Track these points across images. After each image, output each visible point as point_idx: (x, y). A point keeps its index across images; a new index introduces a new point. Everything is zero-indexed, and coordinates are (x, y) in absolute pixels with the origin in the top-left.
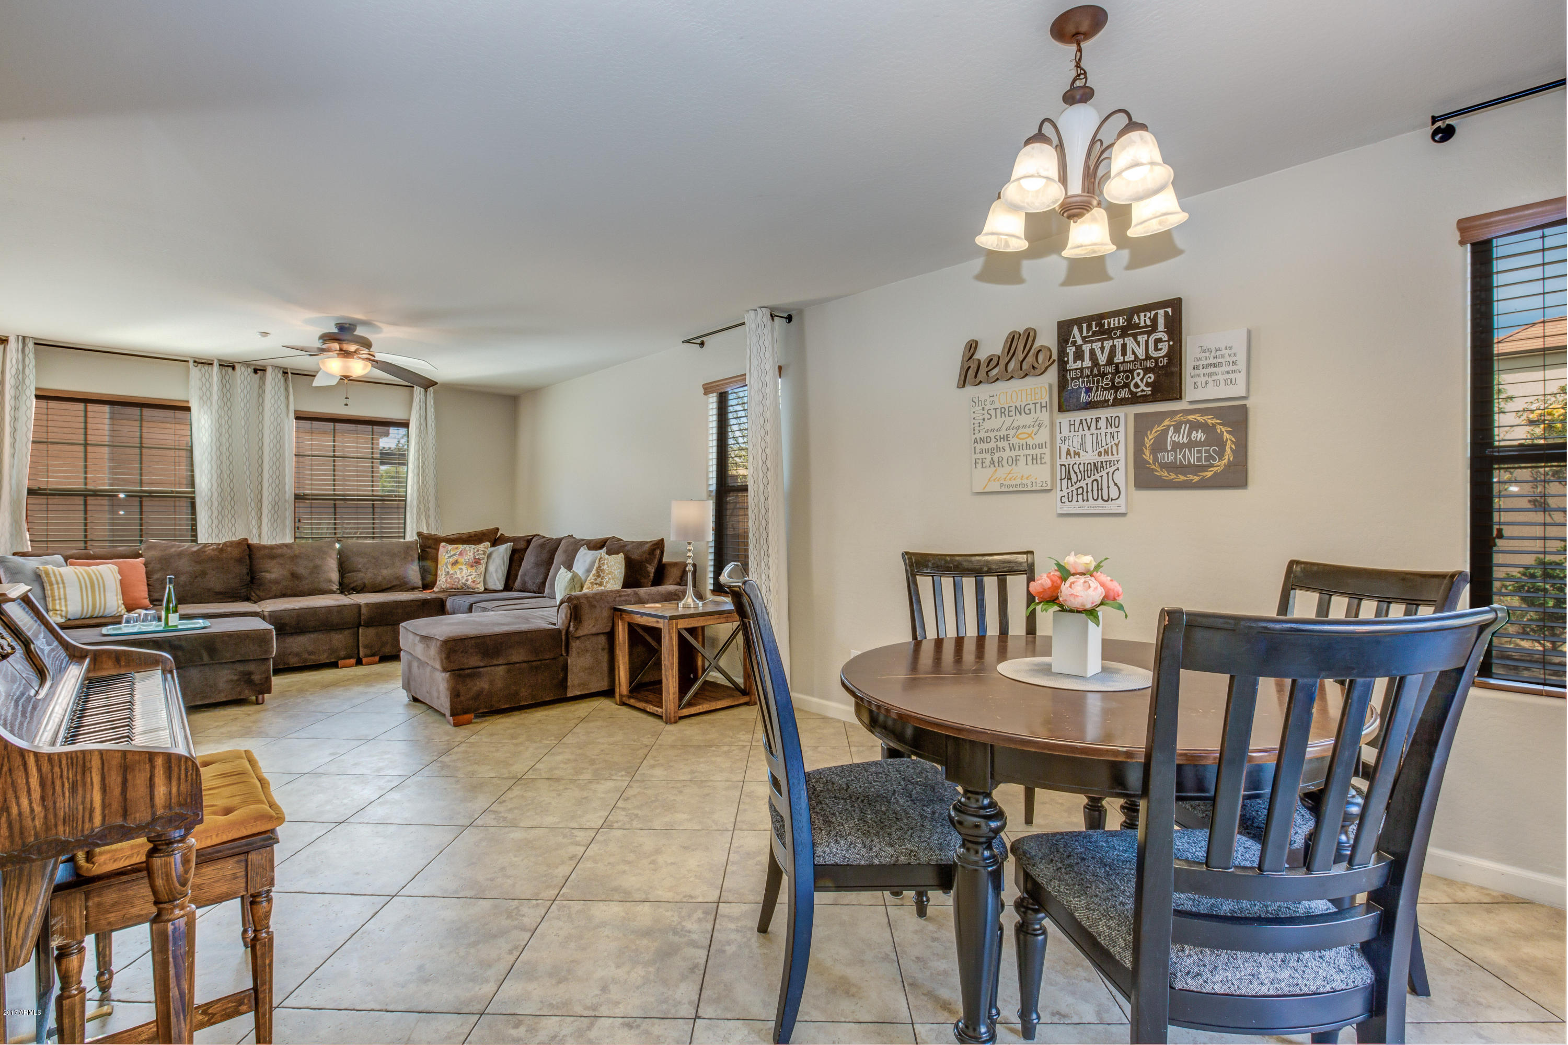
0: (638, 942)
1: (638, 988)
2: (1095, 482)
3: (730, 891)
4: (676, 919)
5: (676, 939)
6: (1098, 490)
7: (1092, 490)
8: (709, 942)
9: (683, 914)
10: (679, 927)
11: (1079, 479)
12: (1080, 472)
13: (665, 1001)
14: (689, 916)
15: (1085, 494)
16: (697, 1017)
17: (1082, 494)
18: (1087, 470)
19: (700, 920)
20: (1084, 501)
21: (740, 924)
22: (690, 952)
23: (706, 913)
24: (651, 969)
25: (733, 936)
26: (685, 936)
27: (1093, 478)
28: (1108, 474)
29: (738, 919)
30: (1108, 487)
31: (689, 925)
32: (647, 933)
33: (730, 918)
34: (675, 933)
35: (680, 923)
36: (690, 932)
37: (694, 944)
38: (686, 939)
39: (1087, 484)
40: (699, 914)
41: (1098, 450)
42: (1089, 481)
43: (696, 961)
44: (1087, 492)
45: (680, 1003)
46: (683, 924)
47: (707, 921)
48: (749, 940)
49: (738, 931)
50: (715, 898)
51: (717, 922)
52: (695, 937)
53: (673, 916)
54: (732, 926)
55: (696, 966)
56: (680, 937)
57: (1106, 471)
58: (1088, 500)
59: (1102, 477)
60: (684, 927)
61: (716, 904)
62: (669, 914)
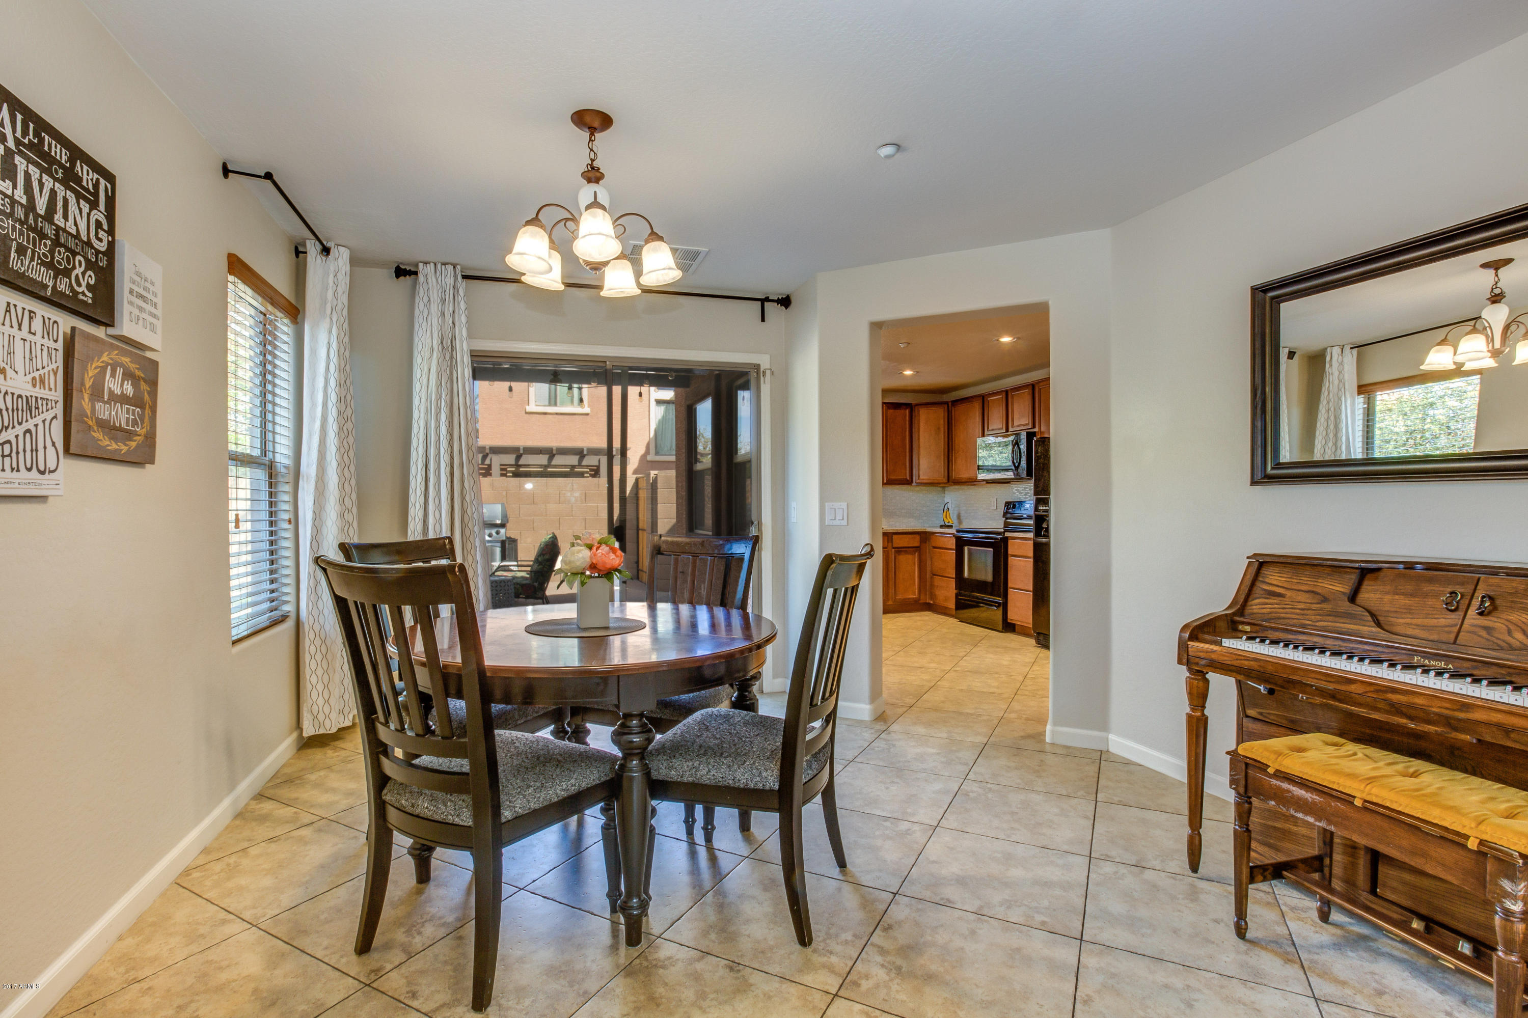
0: (941, 969)
1: (942, 926)
2: (28, 435)
3: (814, 1008)
4: (895, 987)
5: (899, 962)
6: (32, 451)
7: (24, 451)
8: (865, 949)
9: (885, 991)
10: (893, 975)
11: (6, 424)
12: (7, 409)
13: (918, 910)
14: (877, 986)
15: (14, 455)
16: (895, 894)
17: (10, 455)
18: (17, 409)
19: (867, 977)
20: (13, 469)
21: (825, 959)
22: (887, 944)
23: (856, 984)
24: (929, 938)
25: (838, 948)
26: (889, 963)
27: (25, 426)
28: (44, 421)
29: (824, 966)
30: (45, 448)
31: (880, 974)
32: (930, 978)
33: (831, 969)
34: (899, 969)
35: (891, 980)
36: (883, 966)
37: (882, 951)
38: (889, 958)
39: (17, 437)
40: (865, 985)
41: (32, 375)
42: (20, 430)
43: (884, 934)
44: (18, 453)
45: (907, 906)
46: (887, 978)
47: (859, 973)
48: (824, 940)
49: (831, 953)
50: (839, 1002)
51: (848, 969)
52: (879, 959)
53: (897, 991)
54: (834, 959)
55: (886, 929)
56: (894, 963)
57: (42, 417)
58: (18, 470)
59: (36, 426)
60: (888, 974)
61: (840, 993)
62: (902, 997)
